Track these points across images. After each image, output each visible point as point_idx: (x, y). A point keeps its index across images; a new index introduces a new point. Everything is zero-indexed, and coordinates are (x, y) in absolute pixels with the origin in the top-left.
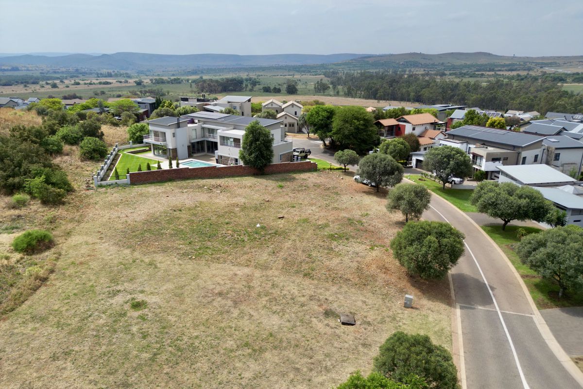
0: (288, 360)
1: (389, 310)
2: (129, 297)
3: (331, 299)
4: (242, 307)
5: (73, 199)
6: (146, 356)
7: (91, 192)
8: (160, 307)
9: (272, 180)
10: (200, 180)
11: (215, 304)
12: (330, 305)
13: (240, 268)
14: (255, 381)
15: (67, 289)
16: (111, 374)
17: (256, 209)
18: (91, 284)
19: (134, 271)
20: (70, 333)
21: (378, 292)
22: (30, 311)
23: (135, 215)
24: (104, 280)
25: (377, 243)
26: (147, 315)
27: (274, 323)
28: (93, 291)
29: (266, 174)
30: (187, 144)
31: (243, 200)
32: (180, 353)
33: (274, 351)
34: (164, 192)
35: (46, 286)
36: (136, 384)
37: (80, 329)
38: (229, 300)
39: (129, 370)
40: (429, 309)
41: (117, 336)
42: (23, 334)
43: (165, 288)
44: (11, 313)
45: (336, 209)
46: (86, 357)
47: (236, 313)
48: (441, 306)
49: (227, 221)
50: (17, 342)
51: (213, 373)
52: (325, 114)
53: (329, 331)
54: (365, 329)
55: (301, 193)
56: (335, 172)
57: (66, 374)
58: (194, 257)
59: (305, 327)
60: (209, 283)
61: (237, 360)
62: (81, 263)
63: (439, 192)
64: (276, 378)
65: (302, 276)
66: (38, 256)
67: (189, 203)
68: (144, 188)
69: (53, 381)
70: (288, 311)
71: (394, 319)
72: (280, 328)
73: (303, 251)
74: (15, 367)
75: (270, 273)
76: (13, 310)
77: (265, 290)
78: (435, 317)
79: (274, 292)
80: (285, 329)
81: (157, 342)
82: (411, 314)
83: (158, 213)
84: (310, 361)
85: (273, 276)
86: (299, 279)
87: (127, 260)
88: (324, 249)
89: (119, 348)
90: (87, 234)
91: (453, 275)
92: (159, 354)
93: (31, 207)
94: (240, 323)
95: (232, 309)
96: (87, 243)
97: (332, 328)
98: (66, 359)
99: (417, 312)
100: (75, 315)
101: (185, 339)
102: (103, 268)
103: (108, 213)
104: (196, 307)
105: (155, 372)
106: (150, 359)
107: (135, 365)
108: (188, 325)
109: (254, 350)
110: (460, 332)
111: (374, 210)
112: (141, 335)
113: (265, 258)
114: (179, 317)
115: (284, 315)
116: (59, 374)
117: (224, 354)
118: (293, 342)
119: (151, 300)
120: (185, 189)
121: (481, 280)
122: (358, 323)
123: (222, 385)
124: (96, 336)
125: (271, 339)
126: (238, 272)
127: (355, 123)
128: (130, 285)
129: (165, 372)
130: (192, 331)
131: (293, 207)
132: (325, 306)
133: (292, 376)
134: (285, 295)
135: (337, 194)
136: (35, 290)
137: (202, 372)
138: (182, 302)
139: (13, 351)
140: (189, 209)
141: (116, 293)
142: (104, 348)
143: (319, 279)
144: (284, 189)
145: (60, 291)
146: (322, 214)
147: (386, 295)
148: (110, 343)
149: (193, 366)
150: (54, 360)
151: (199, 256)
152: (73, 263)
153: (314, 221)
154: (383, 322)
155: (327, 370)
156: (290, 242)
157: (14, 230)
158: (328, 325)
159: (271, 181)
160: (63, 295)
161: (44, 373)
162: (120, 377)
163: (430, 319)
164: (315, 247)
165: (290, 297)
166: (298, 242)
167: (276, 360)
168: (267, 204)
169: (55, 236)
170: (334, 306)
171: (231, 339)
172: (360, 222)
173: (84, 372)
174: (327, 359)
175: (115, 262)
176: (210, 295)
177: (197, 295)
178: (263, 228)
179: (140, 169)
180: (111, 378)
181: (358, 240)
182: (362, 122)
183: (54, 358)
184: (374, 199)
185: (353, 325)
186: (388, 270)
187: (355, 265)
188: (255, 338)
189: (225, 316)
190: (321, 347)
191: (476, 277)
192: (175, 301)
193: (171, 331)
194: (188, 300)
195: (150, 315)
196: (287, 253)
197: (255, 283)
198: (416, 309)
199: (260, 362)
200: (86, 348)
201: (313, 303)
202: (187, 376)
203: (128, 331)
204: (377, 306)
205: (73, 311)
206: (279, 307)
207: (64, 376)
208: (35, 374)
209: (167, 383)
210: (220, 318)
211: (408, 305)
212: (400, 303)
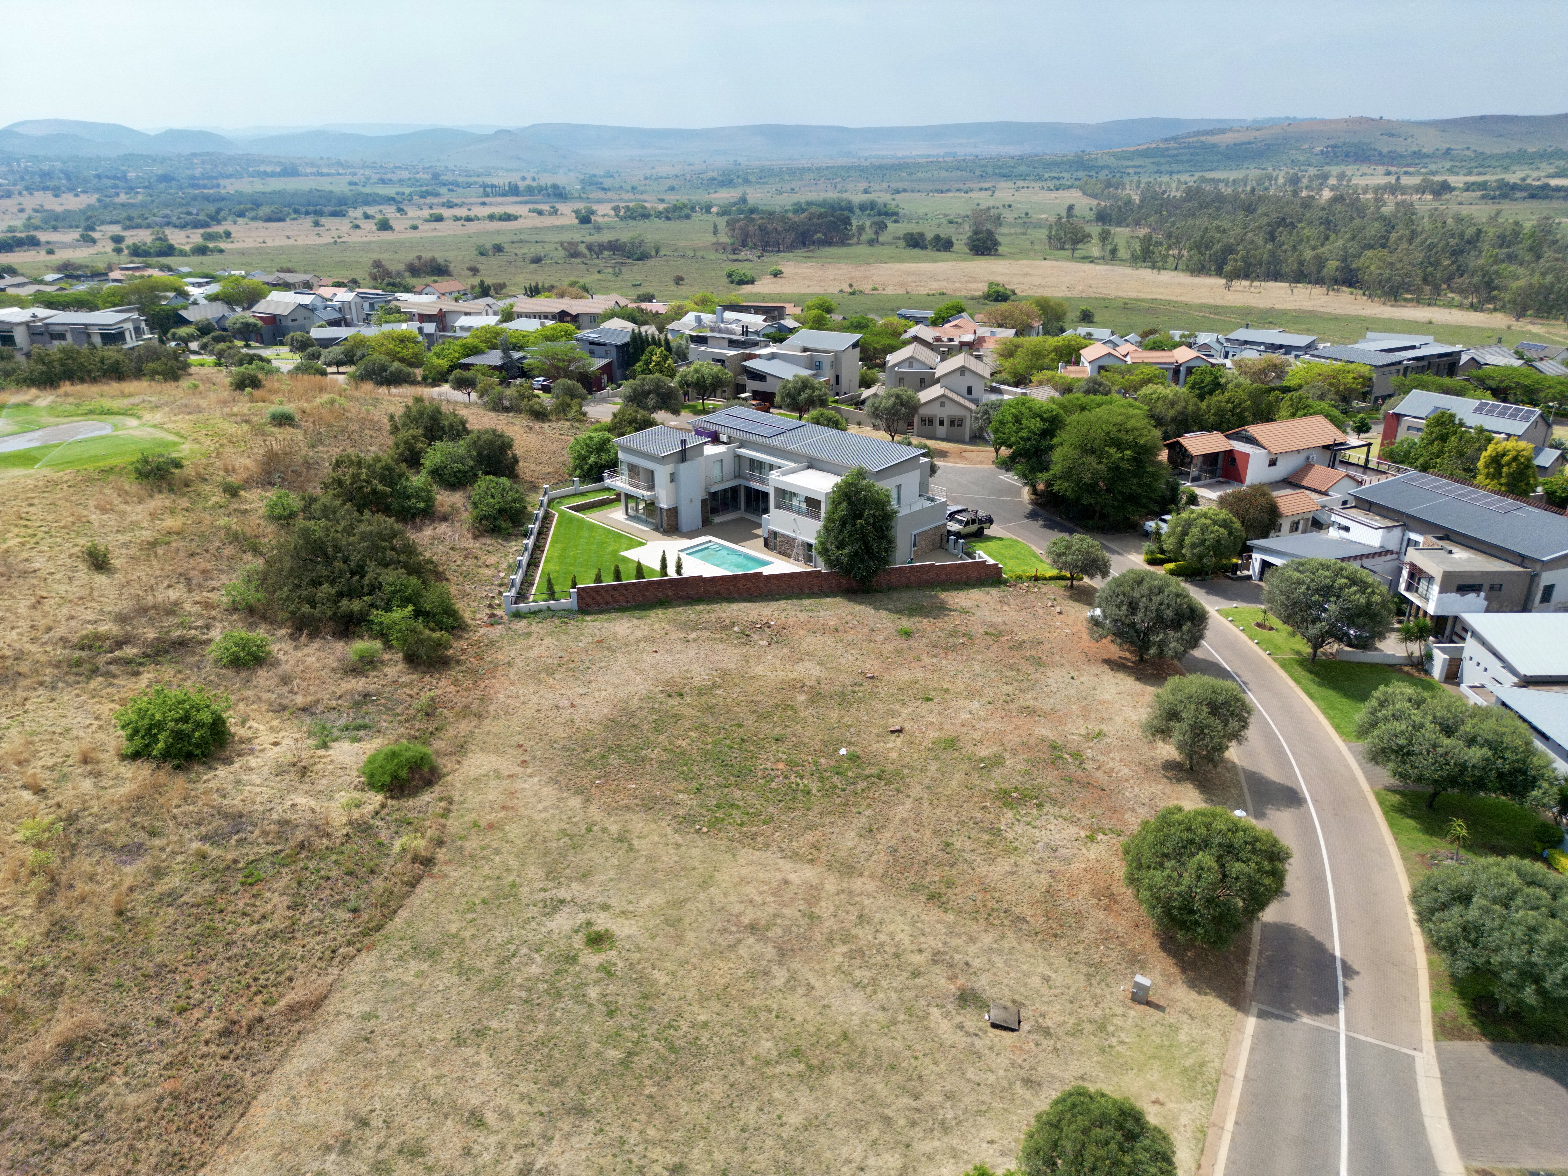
0: (871, 1097)
1: (1096, 1005)
2: (582, 917)
3: (976, 963)
4: (795, 966)
5: (464, 651)
6: (614, 1054)
7: (499, 630)
8: (639, 949)
9: (889, 610)
10: (725, 605)
11: (742, 951)
12: (973, 978)
13: (798, 866)
14: (806, 1134)
15: (470, 887)
16: (557, 1085)
17: (843, 699)
18: (511, 879)
19: (591, 856)
20: (481, 991)
21: (1082, 957)
22: (410, 932)
23: (587, 702)
24: (534, 872)
25: (1106, 824)
26: (615, 964)
27: (854, 1009)
28: (516, 897)
29: (876, 591)
30: (699, 495)
31: (817, 671)
32: (673, 1057)
33: (847, 1073)
34: (647, 639)
35: (432, 876)
36: (598, 1111)
37: (498, 983)
38: (770, 945)
39: (587, 1080)
40: (1185, 1011)
41: (562, 1005)
42: (403, 984)
43: (647, 901)
44: (377, 936)
45: (1029, 711)
46: (513, 1044)
47: (780, 976)
48: (1215, 1006)
49: (777, 731)
50: (395, 1001)
51: (731, 1106)
52: (1035, 425)
53: (961, 1040)
54: (1037, 1045)
55: (952, 656)
56: (1045, 589)
57: (482, 1075)
58: (705, 829)
59: (914, 1025)
60: (733, 898)
61: (775, 1085)
62: (491, 826)
63: (1299, 671)
64: (845, 1132)
65: (923, 898)
66: (411, 803)
67: (700, 675)
68: (606, 624)
69: (461, 1087)
70: (884, 984)
71: (1102, 1028)
72: (864, 1023)
73: (935, 832)
74: (397, 1051)
75: (857, 884)
76: (379, 928)
77: (842, 928)
78: (1194, 1032)
79: (860, 934)
80: (874, 1027)
81: (633, 1028)
82: (1142, 1019)
83: (635, 701)
84: (914, 1104)
85: (861, 894)
86: (915, 907)
87: (575, 824)
88: (982, 830)
89: (568, 1031)
90: (496, 751)
91: (1266, 925)
92: (637, 1054)
93: (387, 670)
94: (787, 1004)
95: (775, 968)
96: (498, 776)
97: (968, 1034)
98: (479, 1046)
99: (1157, 1015)
100: (487, 950)
101: (684, 1026)
102: (531, 841)
103: (535, 693)
104: (705, 955)
105: (630, 1092)
106: (622, 1063)
107: (595, 1072)
108: (690, 995)
109: (810, 1067)
110: (1240, 1074)
111: (1119, 720)
112: (604, 1009)
113: (850, 844)
114: (674, 974)
115: (875, 992)
116: (469, 1074)
117: (754, 1069)
118: (886, 1058)
119: (622, 928)
120: (694, 629)
121: (1328, 946)
122: (1025, 1027)
123: (747, 1135)
124: (527, 1002)
125: (845, 1045)
126: (792, 877)
127: (1109, 456)
128: (582, 889)
129: (647, 1092)
130: (696, 1009)
131: (928, 699)
132: (961, 981)
133: (875, 1132)
134: (882, 944)
135: (1038, 662)
136: (414, 886)
137: (713, 1102)
138: (679, 940)
139: (390, 1018)
140: (700, 693)
141: (555, 906)
142: (541, 1028)
143: (959, 912)
144: (913, 643)
145: (457, 891)
146: (994, 725)
147: (1097, 966)
148: (551, 1021)
149: (697, 1088)
150: (459, 1045)
151: (716, 824)
152: (475, 824)
153: (970, 747)
154: (1077, 1032)
155: (945, 1128)
156: (909, 804)
157: (361, 733)
158: (960, 1027)
159: (884, 613)
160: (464, 900)
161: (445, 1070)
162: (572, 1094)
163: (1182, 1037)
164: (963, 823)
165: (893, 950)
166: (926, 804)
167: (850, 1092)
168: (868, 686)
169: (438, 753)
170: (982, 983)
171: (769, 1036)
172: (1077, 755)
173: (511, 1076)
174: (948, 1105)
175: (554, 827)
176: (734, 929)
177: (708, 925)
178: (853, 758)
179: (598, 579)
180: (556, 1093)
181: (1064, 812)
182: (1128, 452)
183: (459, 1040)
184: (1129, 683)
185: (1013, 1030)
186: (1116, 901)
187: (1044, 879)
188: (814, 1039)
189: (761, 984)
190: (940, 1076)
191: (1319, 937)
192: (666, 936)
193: (659, 1006)
194: (690, 936)
195: (620, 964)
196: (899, 835)
197: (824, 909)
198: (1158, 1007)
199: (819, 1093)
200: (512, 1026)
201: (938, 971)
202: (684, 1108)
203: (581, 998)
204: (1072, 991)
205: (484, 941)
206: (868, 974)
207: (478, 1081)
208: (430, 1071)
209: (650, 1115)
210: (749, 986)
211: (1141, 997)
212: (1123, 989)
